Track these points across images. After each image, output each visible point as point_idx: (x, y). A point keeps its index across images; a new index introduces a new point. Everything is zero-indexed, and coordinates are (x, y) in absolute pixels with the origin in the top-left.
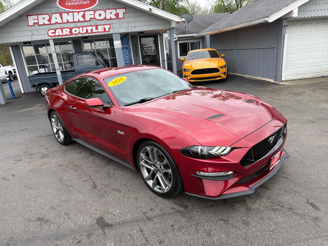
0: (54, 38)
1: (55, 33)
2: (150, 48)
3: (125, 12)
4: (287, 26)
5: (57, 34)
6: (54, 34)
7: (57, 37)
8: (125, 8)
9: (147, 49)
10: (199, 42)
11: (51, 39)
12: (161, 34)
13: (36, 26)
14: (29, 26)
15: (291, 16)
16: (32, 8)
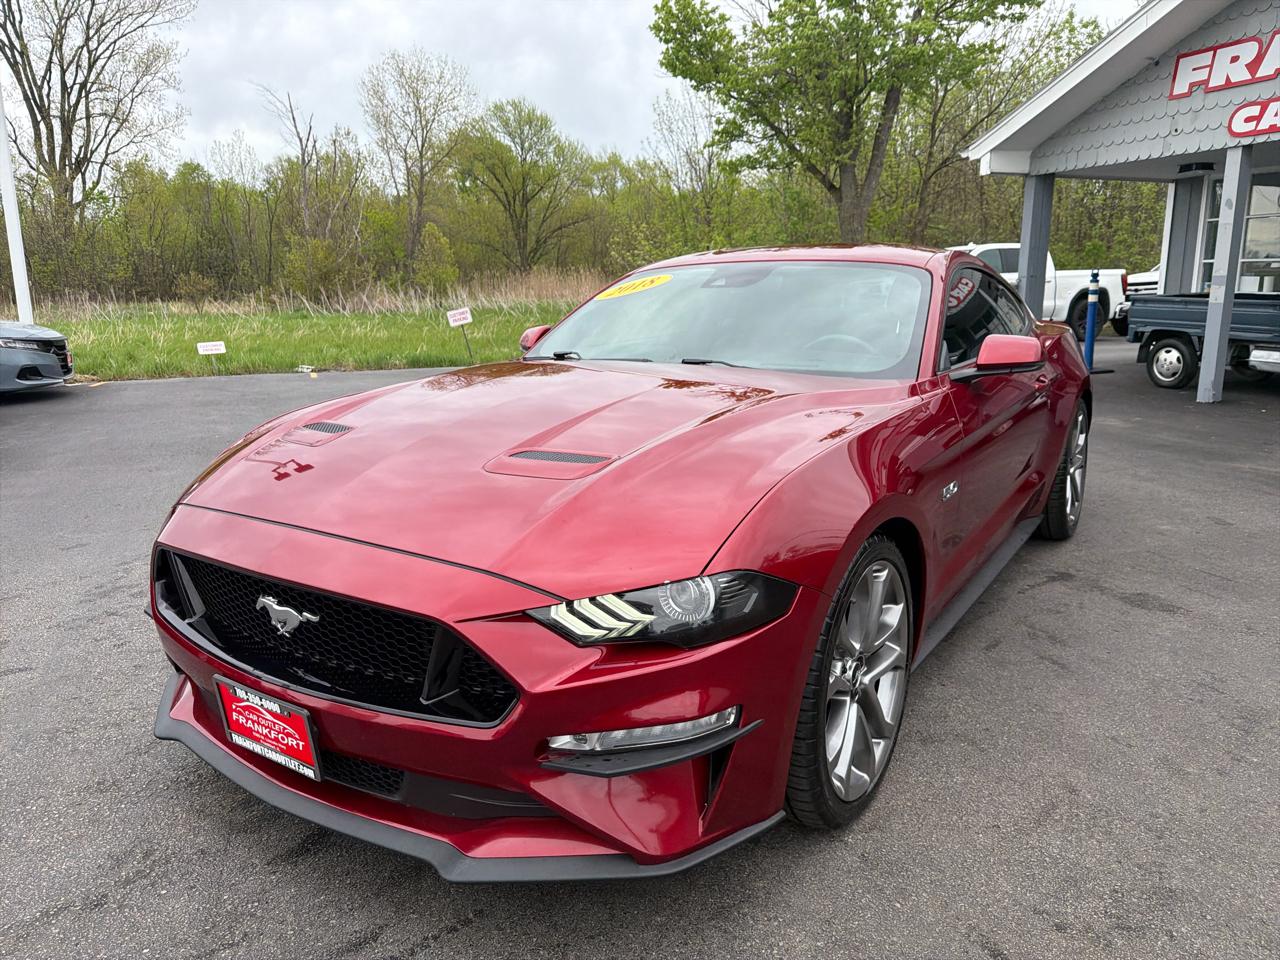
0: (1246, 141)
1: (1258, 119)
5: (1264, 125)
6: (1251, 126)
7: (1261, 139)
11: (1235, 147)
13: (1199, 94)
14: (1172, 97)
16: (1205, 24)
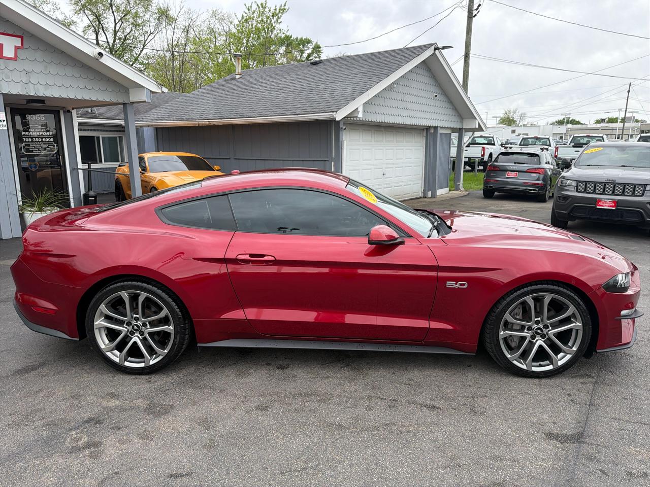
2: (38, 138)
3: (20, 45)
4: (345, 129)
8: (22, 38)
9: (32, 141)
10: (119, 137)
12: (69, 111)
15: (356, 116)
